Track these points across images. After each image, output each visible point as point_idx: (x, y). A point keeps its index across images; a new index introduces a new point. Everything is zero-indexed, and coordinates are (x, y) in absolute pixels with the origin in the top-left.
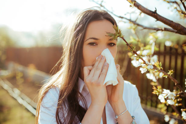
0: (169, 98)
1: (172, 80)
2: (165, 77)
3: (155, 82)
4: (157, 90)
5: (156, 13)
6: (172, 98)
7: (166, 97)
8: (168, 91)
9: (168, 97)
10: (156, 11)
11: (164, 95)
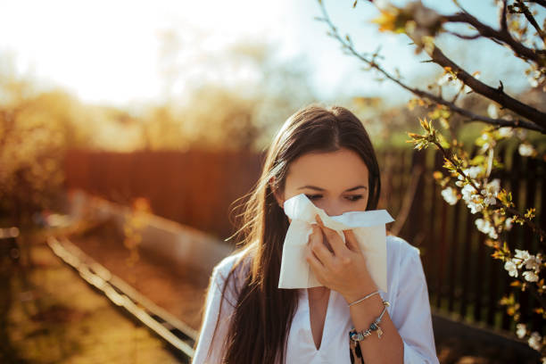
0: (527, 267)
1: (534, 230)
2: (519, 223)
3: (494, 240)
4: (502, 251)
5: (503, 93)
6: (534, 268)
7: (520, 267)
8: (526, 253)
9: (524, 266)
10: (501, 88)
11: (517, 261)
